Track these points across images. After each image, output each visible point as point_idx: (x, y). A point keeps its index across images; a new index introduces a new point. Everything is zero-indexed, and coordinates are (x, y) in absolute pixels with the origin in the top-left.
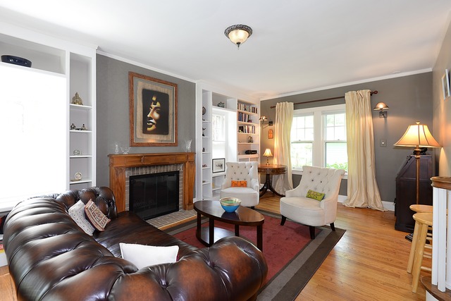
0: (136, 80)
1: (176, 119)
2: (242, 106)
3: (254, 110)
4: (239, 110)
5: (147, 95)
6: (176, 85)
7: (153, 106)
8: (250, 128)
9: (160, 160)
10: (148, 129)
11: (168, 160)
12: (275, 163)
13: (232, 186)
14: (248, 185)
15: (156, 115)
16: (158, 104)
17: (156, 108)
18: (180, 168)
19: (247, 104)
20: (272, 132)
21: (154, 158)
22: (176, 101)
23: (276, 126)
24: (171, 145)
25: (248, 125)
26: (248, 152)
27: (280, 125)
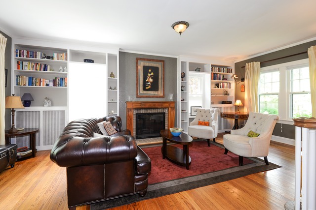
0: (139, 61)
1: (164, 81)
2: (217, 69)
3: (229, 71)
4: (214, 72)
5: (146, 69)
6: (163, 61)
7: (149, 75)
8: (226, 85)
9: (152, 105)
10: (146, 88)
11: (157, 106)
13: (198, 125)
14: (210, 125)
15: (151, 80)
16: (152, 74)
17: (151, 76)
18: (166, 111)
19: (219, 67)
20: (244, 86)
21: (148, 104)
22: (164, 71)
23: (246, 81)
24: (160, 97)
25: (223, 82)
26: (224, 103)
27: (249, 80)
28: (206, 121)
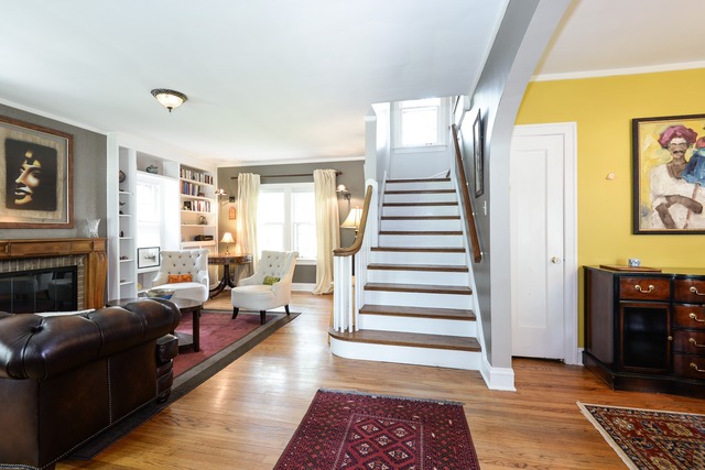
1: (71, 187)
2: (189, 173)
3: (208, 180)
4: (183, 179)
6: (71, 137)
7: (27, 166)
8: (203, 204)
9: (41, 249)
10: (17, 201)
11: (56, 249)
12: (237, 252)
13: (169, 282)
14: (194, 278)
15: (33, 181)
16: (36, 164)
17: (31, 170)
18: (80, 262)
19: (194, 170)
20: (234, 210)
21: (30, 246)
22: (71, 160)
23: (239, 203)
24: (60, 227)
25: (198, 200)
26: (198, 238)
27: (244, 201)
28: (185, 274)
